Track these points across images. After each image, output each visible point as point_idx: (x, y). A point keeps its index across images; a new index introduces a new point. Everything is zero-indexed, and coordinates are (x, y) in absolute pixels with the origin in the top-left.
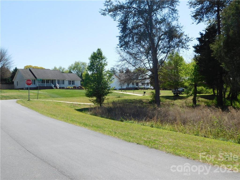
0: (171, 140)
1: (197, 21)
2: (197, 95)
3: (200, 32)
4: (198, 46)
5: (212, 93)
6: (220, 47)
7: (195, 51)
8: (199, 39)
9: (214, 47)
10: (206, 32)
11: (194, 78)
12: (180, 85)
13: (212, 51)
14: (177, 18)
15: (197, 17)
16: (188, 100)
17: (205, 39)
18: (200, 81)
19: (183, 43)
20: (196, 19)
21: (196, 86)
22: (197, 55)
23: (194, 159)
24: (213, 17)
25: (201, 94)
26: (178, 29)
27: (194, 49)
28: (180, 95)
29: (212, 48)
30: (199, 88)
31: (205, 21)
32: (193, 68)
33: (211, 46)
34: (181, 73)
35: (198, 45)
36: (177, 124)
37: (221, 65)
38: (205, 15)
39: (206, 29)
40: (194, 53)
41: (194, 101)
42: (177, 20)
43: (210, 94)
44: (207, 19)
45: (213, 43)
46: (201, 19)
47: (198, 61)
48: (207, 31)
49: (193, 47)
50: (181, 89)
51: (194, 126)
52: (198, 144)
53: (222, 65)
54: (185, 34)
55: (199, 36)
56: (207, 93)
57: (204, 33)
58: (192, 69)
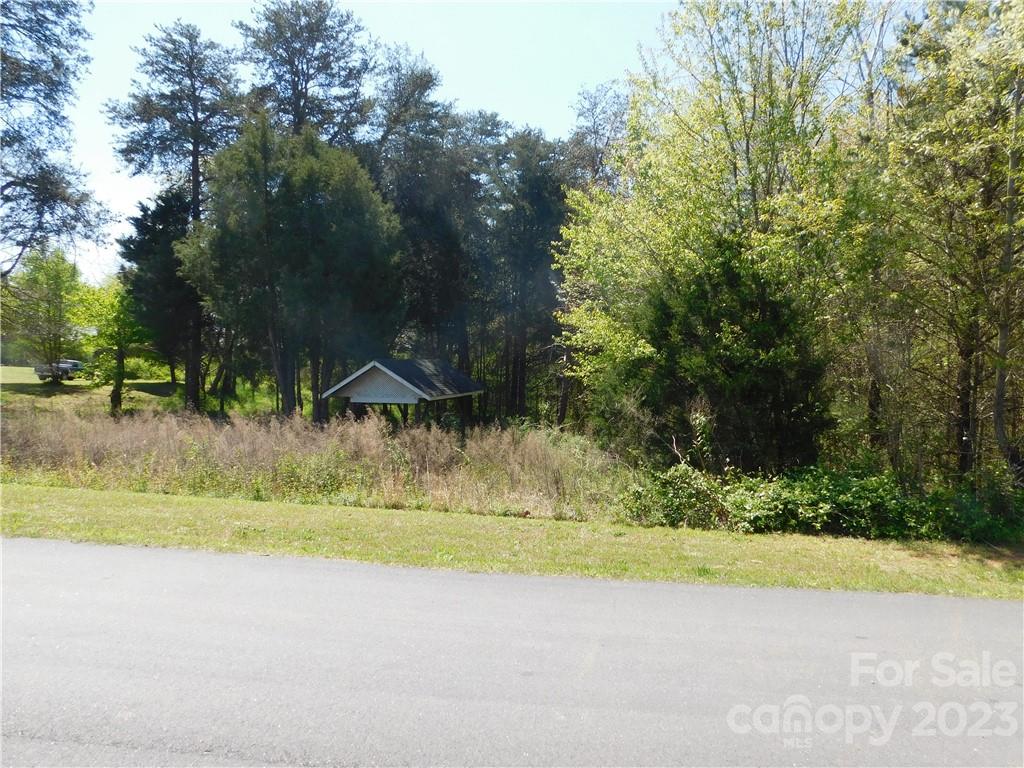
0: (70, 509)
1: (132, 167)
2: (126, 381)
3: (140, 203)
4: (130, 240)
5: (169, 379)
6: (202, 252)
7: (123, 255)
8: (137, 222)
9: (184, 250)
10: (158, 205)
11: (118, 333)
12: (68, 350)
13: (180, 263)
14: (67, 144)
15: (133, 156)
16: (94, 397)
17: (154, 224)
18: (135, 341)
19: (87, 224)
20: (130, 161)
21: (121, 356)
22: (127, 265)
23: (164, 547)
24: (180, 168)
25: (135, 382)
26: (72, 179)
27: (119, 248)
28: (67, 382)
29: (179, 252)
30: (131, 362)
31: (156, 174)
32: (116, 302)
33: (177, 246)
34: (74, 314)
35: (131, 237)
36: (74, 465)
37: (202, 303)
38: (156, 157)
39: (160, 198)
40: (119, 258)
41: (116, 398)
42: (67, 149)
43: (161, 381)
44: (162, 169)
45: (184, 240)
46: (142, 165)
47: (133, 283)
48: (159, 202)
49: (118, 241)
50: (66, 363)
51: (132, 467)
52: (158, 511)
53: (205, 301)
54: (96, 197)
55: (139, 214)
56: (151, 377)
57: (152, 206)
58: (113, 306)
